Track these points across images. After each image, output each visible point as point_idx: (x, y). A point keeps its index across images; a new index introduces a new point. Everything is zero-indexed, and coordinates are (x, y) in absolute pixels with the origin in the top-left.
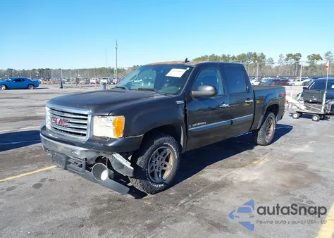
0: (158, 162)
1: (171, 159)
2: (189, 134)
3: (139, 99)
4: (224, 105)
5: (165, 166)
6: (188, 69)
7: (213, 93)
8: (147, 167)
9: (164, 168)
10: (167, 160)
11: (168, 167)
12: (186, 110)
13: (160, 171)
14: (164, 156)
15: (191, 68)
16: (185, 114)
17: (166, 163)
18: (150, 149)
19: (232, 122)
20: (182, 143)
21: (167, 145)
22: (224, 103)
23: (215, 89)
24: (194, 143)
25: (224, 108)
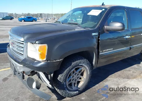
0: (75, 76)
1: (85, 74)
2: (100, 57)
3: (64, 30)
4: (127, 37)
5: (80, 78)
6: (103, 10)
7: (121, 28)
8: (65, 81)
9: (80, 80)
10: (82, 75)
11: (82, 79)
12: (99, 40)
13: (76, 82)
14: (79, 72)
15: (106, 9)
16: (98, 43)
17: (81, 77)
18: (68, 69)
19: (130, 48)
20: (94, 63)
21: (82, 66)
22: (127, 35)
23: (124, 26)
24: (103, 62)
25: (127, 39)
